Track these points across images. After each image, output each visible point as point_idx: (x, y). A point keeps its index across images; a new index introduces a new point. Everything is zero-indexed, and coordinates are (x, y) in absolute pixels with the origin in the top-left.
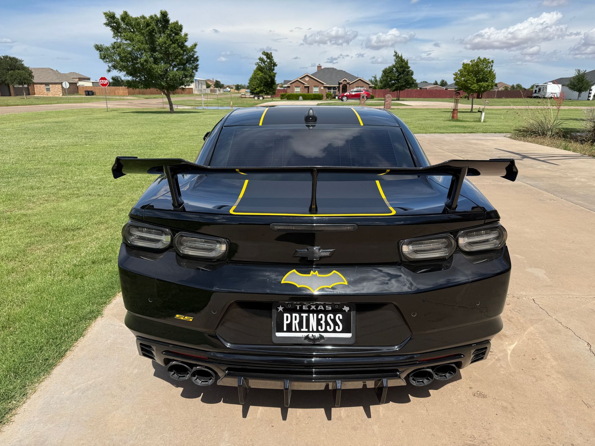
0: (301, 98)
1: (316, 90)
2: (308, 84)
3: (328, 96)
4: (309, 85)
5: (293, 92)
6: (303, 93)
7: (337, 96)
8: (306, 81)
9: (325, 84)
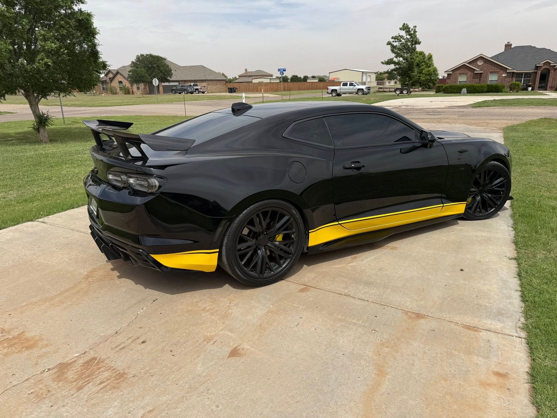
0: (464, 90)
1: (493, 78)
2: (481, 70)
3: (512, 87)
4: (482, 72)
5: (456, 82)
6: (471, 84)
7: (530, 86)
8: (478, 66)
9: (510, 69)
